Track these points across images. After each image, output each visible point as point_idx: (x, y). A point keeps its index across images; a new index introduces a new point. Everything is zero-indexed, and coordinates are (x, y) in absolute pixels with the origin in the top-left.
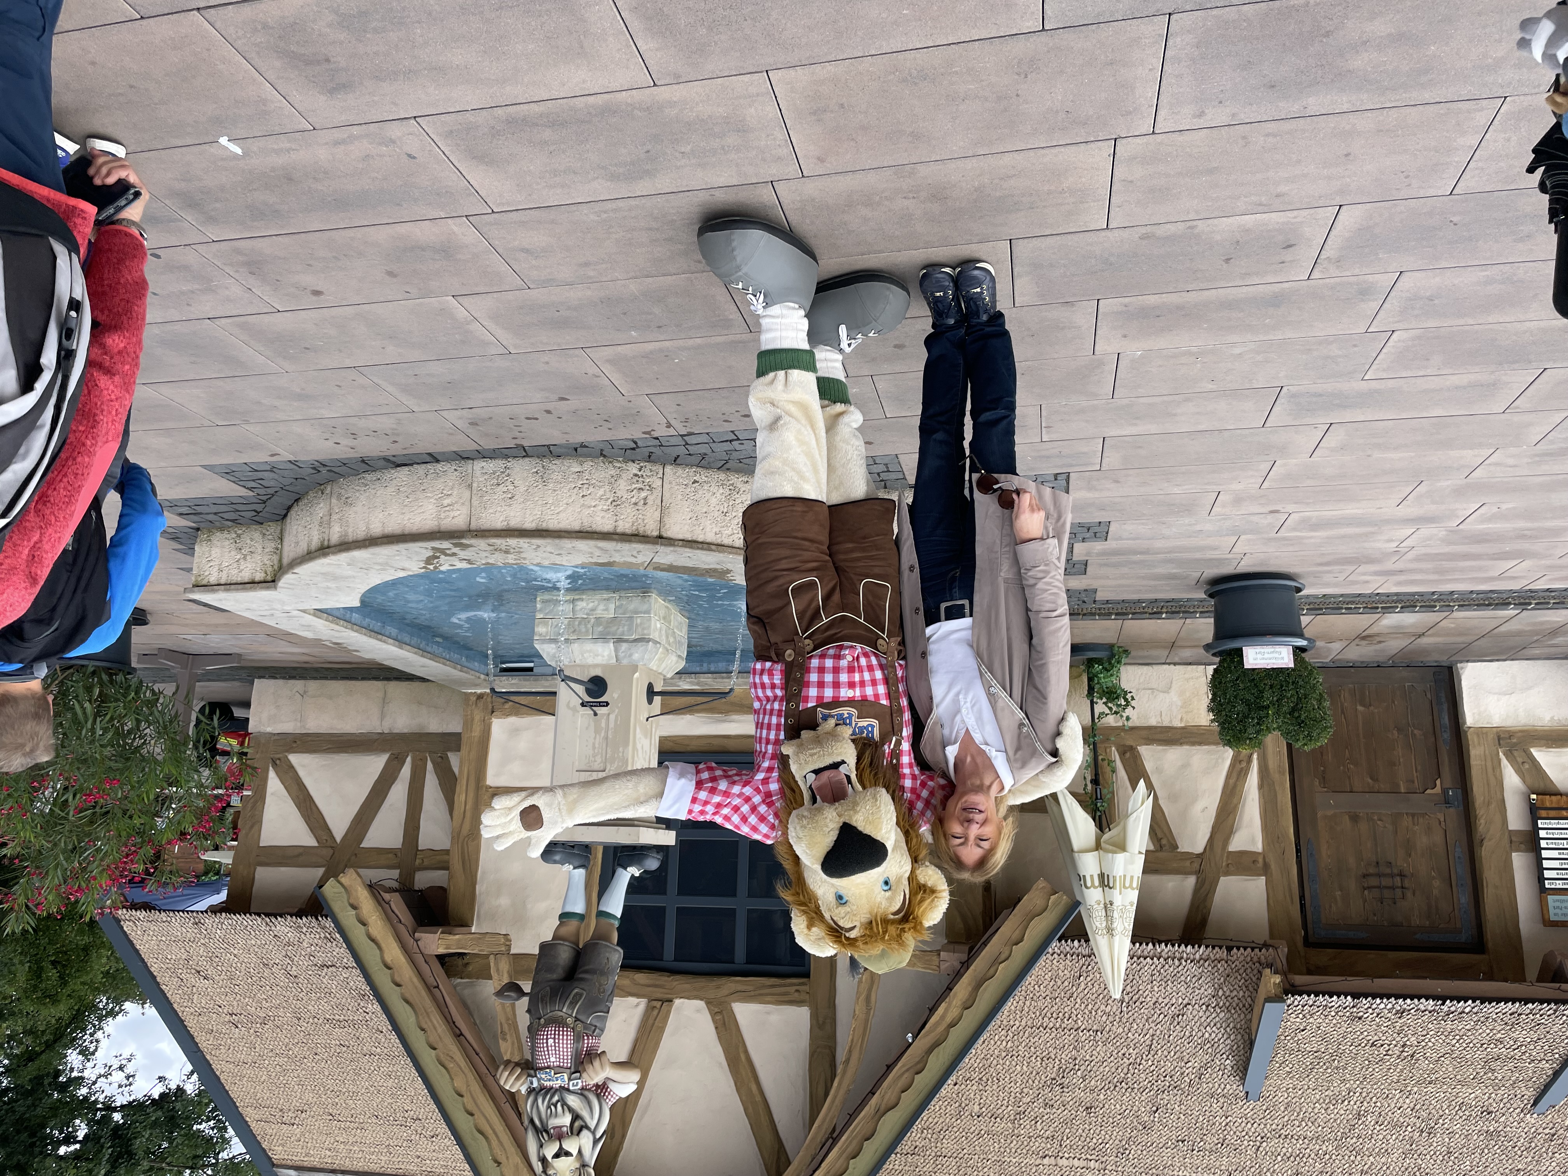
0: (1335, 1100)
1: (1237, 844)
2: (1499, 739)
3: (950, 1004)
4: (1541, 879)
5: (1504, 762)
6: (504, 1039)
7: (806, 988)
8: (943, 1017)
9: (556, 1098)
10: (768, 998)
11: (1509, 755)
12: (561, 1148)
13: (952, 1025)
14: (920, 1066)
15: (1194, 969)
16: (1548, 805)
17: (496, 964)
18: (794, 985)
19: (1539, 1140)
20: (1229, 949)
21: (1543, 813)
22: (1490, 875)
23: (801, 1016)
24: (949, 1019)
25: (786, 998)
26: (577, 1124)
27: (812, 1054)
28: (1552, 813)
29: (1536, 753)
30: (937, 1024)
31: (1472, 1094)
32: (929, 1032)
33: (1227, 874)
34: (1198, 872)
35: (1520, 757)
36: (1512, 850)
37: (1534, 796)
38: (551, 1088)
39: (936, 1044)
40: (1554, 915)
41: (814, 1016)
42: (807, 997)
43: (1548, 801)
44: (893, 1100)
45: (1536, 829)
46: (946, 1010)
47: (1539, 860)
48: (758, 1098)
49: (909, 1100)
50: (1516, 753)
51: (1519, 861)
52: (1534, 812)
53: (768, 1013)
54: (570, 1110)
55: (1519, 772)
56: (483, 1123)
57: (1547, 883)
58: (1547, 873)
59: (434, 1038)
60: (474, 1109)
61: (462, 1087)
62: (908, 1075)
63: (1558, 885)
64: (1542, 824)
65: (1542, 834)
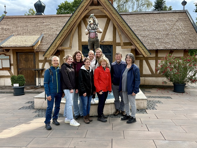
0: (34, 34)
1: (42, 64)
5: (13, 74)
6: (120, 35)
7: (82, 44)
10: (87, 42)
14: (62, 35)
15: (44, 49)
17: (122, 45)
18: (84, 44)
19: (14, 31)
20: (40, 51)
22: (15, 61)
24: (59, 41)
25: (85, 42)
27: (81, 36)
29: (10, 75)
31: (19, 36)
32: (61, 40)
33: (43, 60)
34: (46, 60)
36: (13, 64)
37: (10, 70)
39: (60, 38)
40: (9, 57)
41: (81, 40)
43: (8, 69)
44: (65, 31)
45: (10, 66)
49: (63, 31)
51: (12, 62)
52: (10, 68)
53: (87, 40)
55: (12, 73)
56: (121, 23)
57: (9, 60)
58: (9, 61)
59: (130, 34)
60: (123, 25)
61: (125, 28)
62: (64, 34)
63: (8, 60)
64: (9, 67)
65: (9, 66)
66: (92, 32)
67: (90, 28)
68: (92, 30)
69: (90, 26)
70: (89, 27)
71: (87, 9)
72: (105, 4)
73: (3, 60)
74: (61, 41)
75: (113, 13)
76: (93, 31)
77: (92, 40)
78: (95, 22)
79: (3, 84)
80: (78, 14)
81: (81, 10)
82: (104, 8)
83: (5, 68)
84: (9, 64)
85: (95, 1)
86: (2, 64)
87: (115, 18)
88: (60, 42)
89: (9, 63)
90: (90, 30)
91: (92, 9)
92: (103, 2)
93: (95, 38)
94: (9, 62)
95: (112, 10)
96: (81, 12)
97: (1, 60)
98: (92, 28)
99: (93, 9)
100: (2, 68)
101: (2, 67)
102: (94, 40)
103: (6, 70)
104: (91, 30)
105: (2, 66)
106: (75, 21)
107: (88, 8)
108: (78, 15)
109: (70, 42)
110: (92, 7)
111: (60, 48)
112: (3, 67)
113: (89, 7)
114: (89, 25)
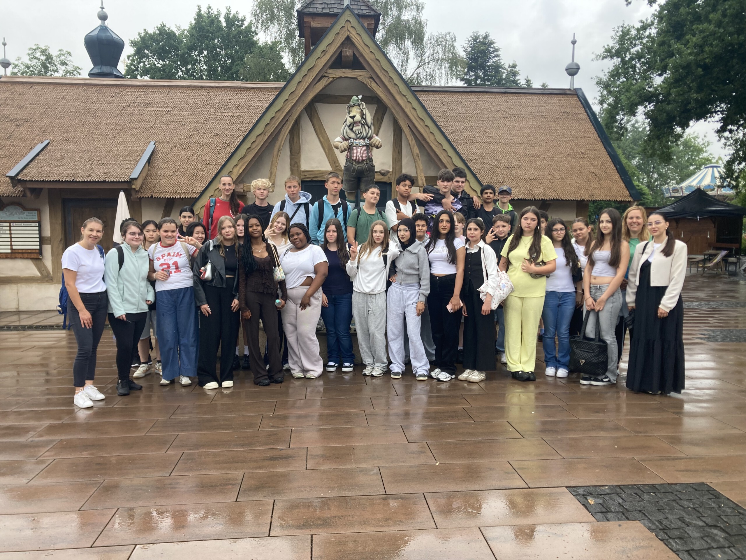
0: (123, 142)
2: (52, 280)
3: (238, 173)
4: (40, 226)
5: (51, 270)
6: (417, 154)
7: (302, 177)
8: (240, 168)
9: (358, 136)
10: (317, 173)
11: (49, 273)
12: (353, 119)
13: (236, 165)
14: (249, 150)
15: (167, 189)
16: (35, 254)
17: (423, 182)
18: (307, 178)
19: (49, 130)
20: (152, 197)
21: (37, 251)
22: (59, 227)
23: (305, 166)
24: (238, 167)
25: (310, 173)
26: (351, 127)
27: (299, 153)
28: (34, 251)
29: (39, 274)
30: (242, 165)
31: (71, 146)
32: (245, 163)
35: (45, 273)
36: (50, 237)
37: (41, 257)
38: (360, 139)
39: (242, 158)
40: (36, 213)
41: (299, 166)
42: (302, 174)
43: (35, 256)
44: (259, 138)
45: (41, 245)
46: (239, 170)
47: (40, 234)
48: (320, 135)
49: (252, 138)
50: (46, 274)
51: (47, 232)
52: (40, 252)
53: (317, 167)
54: (353, 132)
55: (45, 267)
56: (422, 123)
57: (37, 224)
58: (37, 228)
59: (444, 154)
60: (425, 127)
61: (431, 135)
62: (253, 147)
63: (33, 224)
64: (38, 247)
65: (38, 243)
66: (357, 146)
67: (352, 135)
68: (358, 141)
69: (352, 130)
70: (349, 131)
71: (323, 77)
72: (377, 65)
73: (15, 224)
74: (244, 167)
75: (400, 93)
76: (361, 142)
77: (357, 166)
78: (365, 119)
79: (12, 306)
80: (299, 88)
81: (306, 78)
82: (372, 78)
83: (20, 251)
84: (38, 240)
85: (348, 56)
86: (11, 238)
87: (404, 108)
88: (241, 171)
89: (38, 236)
90: (350, 138)
91: (337, 78)
92: (371, 60)
93: (365, 163)
94: (37, 232)
95: (395, 84)
96: (308, 84)
97: (8, 224)
98: (356, 135)
99: (341, 77)
100: (9, 251)
101: (12, 249)
102: (364, 166)
103: (27, 258)
104: (354, 139)
105: (11, 245)
106: (287, 110)
107: (326, 75)
108: (297, 92)
109: (271, 170)
110: (339, 71)
111: (240, 189)
112: (14, 247)
113: (330, 71)
114: (349, 126)
